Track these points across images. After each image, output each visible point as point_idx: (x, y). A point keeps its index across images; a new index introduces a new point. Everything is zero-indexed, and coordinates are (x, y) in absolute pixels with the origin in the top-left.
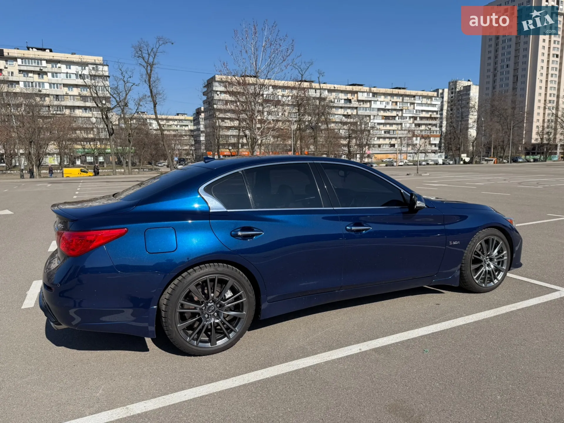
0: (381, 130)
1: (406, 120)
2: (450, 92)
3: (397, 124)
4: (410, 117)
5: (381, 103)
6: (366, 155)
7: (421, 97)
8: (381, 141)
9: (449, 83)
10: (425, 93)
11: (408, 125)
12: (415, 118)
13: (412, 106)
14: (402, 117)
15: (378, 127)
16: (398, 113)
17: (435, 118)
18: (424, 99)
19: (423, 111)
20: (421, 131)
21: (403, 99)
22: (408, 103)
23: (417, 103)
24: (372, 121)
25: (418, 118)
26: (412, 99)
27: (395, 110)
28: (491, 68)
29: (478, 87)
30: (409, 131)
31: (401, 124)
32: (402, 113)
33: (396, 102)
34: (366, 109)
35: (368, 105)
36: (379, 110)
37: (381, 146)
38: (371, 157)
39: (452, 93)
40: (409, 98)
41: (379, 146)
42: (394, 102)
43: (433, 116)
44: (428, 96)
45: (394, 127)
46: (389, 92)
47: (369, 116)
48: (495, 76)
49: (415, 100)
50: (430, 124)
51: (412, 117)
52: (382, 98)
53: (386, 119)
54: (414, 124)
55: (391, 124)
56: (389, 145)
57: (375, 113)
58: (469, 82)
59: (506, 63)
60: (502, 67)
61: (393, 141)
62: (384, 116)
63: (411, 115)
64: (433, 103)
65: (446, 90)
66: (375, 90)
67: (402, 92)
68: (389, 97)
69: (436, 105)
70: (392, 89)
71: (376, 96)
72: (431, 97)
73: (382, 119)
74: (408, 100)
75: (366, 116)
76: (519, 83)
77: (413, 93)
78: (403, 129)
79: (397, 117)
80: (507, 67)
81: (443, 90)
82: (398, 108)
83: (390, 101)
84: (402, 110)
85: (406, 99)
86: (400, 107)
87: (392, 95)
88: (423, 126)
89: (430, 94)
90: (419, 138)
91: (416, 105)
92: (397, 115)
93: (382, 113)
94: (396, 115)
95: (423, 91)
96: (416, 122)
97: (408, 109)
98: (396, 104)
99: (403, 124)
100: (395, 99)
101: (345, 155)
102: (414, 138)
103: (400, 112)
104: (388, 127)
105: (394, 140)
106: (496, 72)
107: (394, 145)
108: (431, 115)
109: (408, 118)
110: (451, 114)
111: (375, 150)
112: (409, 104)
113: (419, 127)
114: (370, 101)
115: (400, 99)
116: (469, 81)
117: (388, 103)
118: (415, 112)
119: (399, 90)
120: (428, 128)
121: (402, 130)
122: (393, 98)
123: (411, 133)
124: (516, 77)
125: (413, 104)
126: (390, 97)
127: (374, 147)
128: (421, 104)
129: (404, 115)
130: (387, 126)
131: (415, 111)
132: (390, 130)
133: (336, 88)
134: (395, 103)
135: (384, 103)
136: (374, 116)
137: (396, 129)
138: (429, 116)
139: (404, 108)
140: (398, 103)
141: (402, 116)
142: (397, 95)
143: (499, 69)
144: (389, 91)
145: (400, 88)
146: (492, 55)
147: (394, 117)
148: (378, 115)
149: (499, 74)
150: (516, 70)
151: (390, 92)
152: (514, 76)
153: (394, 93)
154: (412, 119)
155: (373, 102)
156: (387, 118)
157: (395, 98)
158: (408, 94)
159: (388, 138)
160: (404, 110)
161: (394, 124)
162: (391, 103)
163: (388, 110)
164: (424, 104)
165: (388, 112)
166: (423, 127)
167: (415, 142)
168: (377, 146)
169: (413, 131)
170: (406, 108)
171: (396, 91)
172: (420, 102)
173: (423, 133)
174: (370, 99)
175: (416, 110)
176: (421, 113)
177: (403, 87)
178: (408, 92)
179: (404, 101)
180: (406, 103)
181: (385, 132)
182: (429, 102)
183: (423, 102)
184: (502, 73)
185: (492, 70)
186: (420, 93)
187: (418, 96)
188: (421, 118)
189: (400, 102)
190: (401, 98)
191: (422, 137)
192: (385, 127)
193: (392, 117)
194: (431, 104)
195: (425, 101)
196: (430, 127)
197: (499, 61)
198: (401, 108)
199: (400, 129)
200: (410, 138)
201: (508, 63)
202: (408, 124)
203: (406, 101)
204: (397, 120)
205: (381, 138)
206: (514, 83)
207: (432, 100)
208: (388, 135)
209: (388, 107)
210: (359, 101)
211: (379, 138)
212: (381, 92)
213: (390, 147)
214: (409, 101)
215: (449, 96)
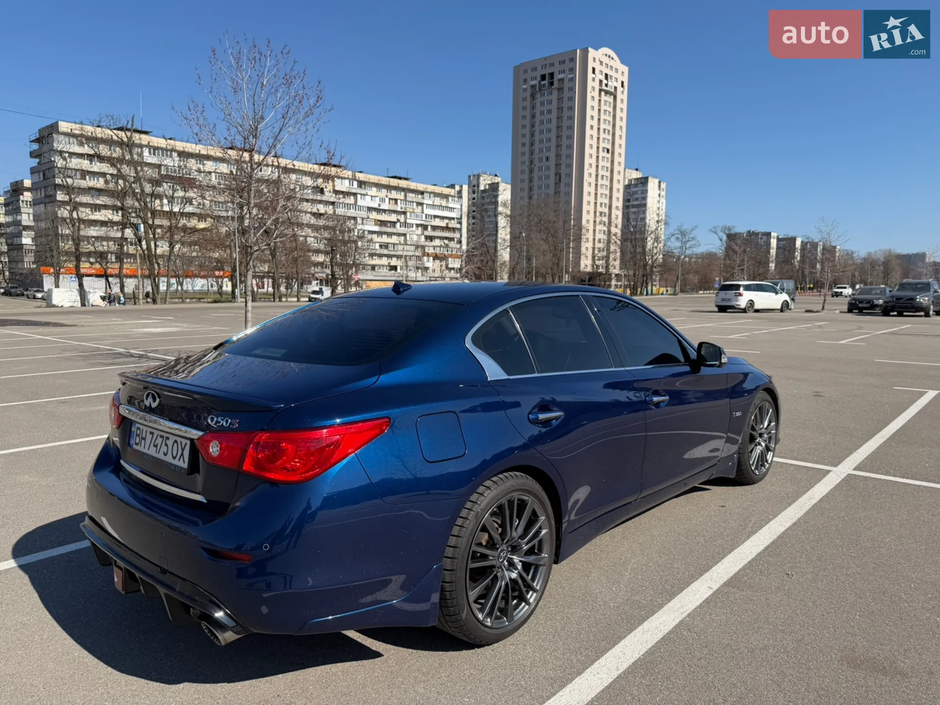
0: (375, 243)
1: (411, 229)
2: (471, 191)
3: (399, 235)
4: (418, 226)
5: (371, 198)
6: (353, 282)
7: (432, 195)
8: (376, 261)
9: (470, 177)
10: (438, 190)
11: (415, 238)
12: (425, 227)
13: (420, 207)
14: (405, 224)
15: (370, 237)
16: (399, 217)
17: (454, 230)
18: (436, 198)
19: (435, 217)
20: (434, 247)
21: (405, 196)
22: (413, 202)
23: (427, 204)
24: (359, 227)
25: (429, 227)
26: (420, 196)
27: (395, 212)
28: (526, 158)
29: (509, 187)
30: (417, 247)
31: (405, 235)
32: (406, 218)
33: (396, 200)
34: (348, 206)
35: (351, 200)
36: (370, 209)
37: (376, 268)
38: (361, 285)
39: (474, 192)
40: (414, 195)
41: (373, 268)
42: (392, 199)
43: (450, 226)
44: (442, 194)
45: (394, 239)
46: (383, 183)
47: (355, 218)
48: (531, 171)
49: (424, 198)
50: (446, 238)
51: (421, 225)
52: (373, 191)
53: (381, 225)
54: (423, 237)
55: (390, 235)
56: (388, 268)
57: (364, 214)
58: (496, 178)
59: (545, 154)
60: (540, 160)
61: (394, 262)
62: (379, 221)
63: (419, 222)
64: (450, 205)
65: (465, 188)
66: (361, 177)
67: (403, 184)
68: (384, 191)
69: (454, 208)
70: (388, 179)
71: (363, 186)
72: (446, 197)
73: (375, 224)
74: (413, 197)
75: (350, 218)
76: (562, 185)
77: (421, 187)
78: (409, 243)
79: (398, 224)
80: (547, 160)
81: (461, 186)
82: (399, 209)
83: (387, 196)
84: (404, 213)
85: (411, 196)
86: (401, 208)
87: (389, 188)
88: (436, 240)
89: (446, 191)
90: (431, 258)
91: (425, 206)
92: (398, 220)
93: (374, 215)
94: (396, 220)
95: (435, 185)
96: (426, 233)
97: (413, 212)
98: (396, 203)
99: (408, 236)
100: (394, 194)
101: (317, 280)
102: (425, 258)
103: (403, 216)
104: (385, 239)
105: (394, 259)
106: (533, 166)
107: (394, 268)
108: (447, 224)
109: (414, 226)
110: (474, 224)
111: (367, 275)
112: (415, 204)
113: (432, 241)
114: (355, 194)
115: (400, 196)
116: (496, 175)
117: (383, 200)
118: (424, 218)
119: (399, 181)
120: (444, 243)
121: (406, 244)
122: (391, 193)
123: (419, 249)
124: (558, 175)
125: (421, 204)
126: (386, 191)
127: (364, 268)
128: (433, 206)
129: (408, 221)
130: (383, 236)
131: (424, 216)
132: (388, 243)
133: (296, 167)
134: (394, 201)
135: (377, 199)
136: (363, 219)
137: (398, 242)
138: (444, 225)
139: (408, 210)
140: (399, 202)
141: (405, 222)
142: (397, 188)
143: (536, 162)
144: (384, 181)
145: (400, 178)
146: (527, 140)
147: (393, 224)
148: (368, 218)
149: (536, 169)
150: (558, 165)
151: (386, 183)
152: (556, 174)
153: (391, 184)
154: (420, 228)
155: (359, 196)
156: (383, 223)
157: (394, 192)
158: (412, 188)
159: (385, 255)
160: (408, 214)
161: (395, 234)
162: (387, 200)
163: (384, 211)
164: (438, 206)
165: (383, 214)
166: (437, 242)
167: (427, 265)
168: (369, 267)
169: (423, 247)
170: (411, 210)
171: (394, 182)
172: (431, 203)
173: (438, 251)
174: (354, 191)
175: (426, 215)
176: (433, 219)
177: (405, 177)
178: (413, 185)
179: (408, 199)
180: (411, 202)
181: (381, 246)
182: (444, 203)
183: (436, 203)
184: (540, 169)
185: (527, 163)
186: (431, 188)
187: (427, 192)
188: (434, 228)
189: (401, 200)
190: (403, 194)
191: (436, 257)
192: (380, 238)
193: (391, 222)
194: (448, 207)
195: (438, 201)
196: (446, 242)
197: (537, 151)
198: (403, 210)
199: (402, 242)
200: (419, 258)
201: (548, 154)
202: (415, 235)
203: (410, 199)
204: (399, 229)
205: (375, 254)
206: (556, 184)
207: (448, 201)
208: (385, 252)
209: (383, 207)
210: (336, 192)
211: (372, 255)
212: (371, 181)
213: (390, 270)
214: (415, 200)
215: (470, 196)
